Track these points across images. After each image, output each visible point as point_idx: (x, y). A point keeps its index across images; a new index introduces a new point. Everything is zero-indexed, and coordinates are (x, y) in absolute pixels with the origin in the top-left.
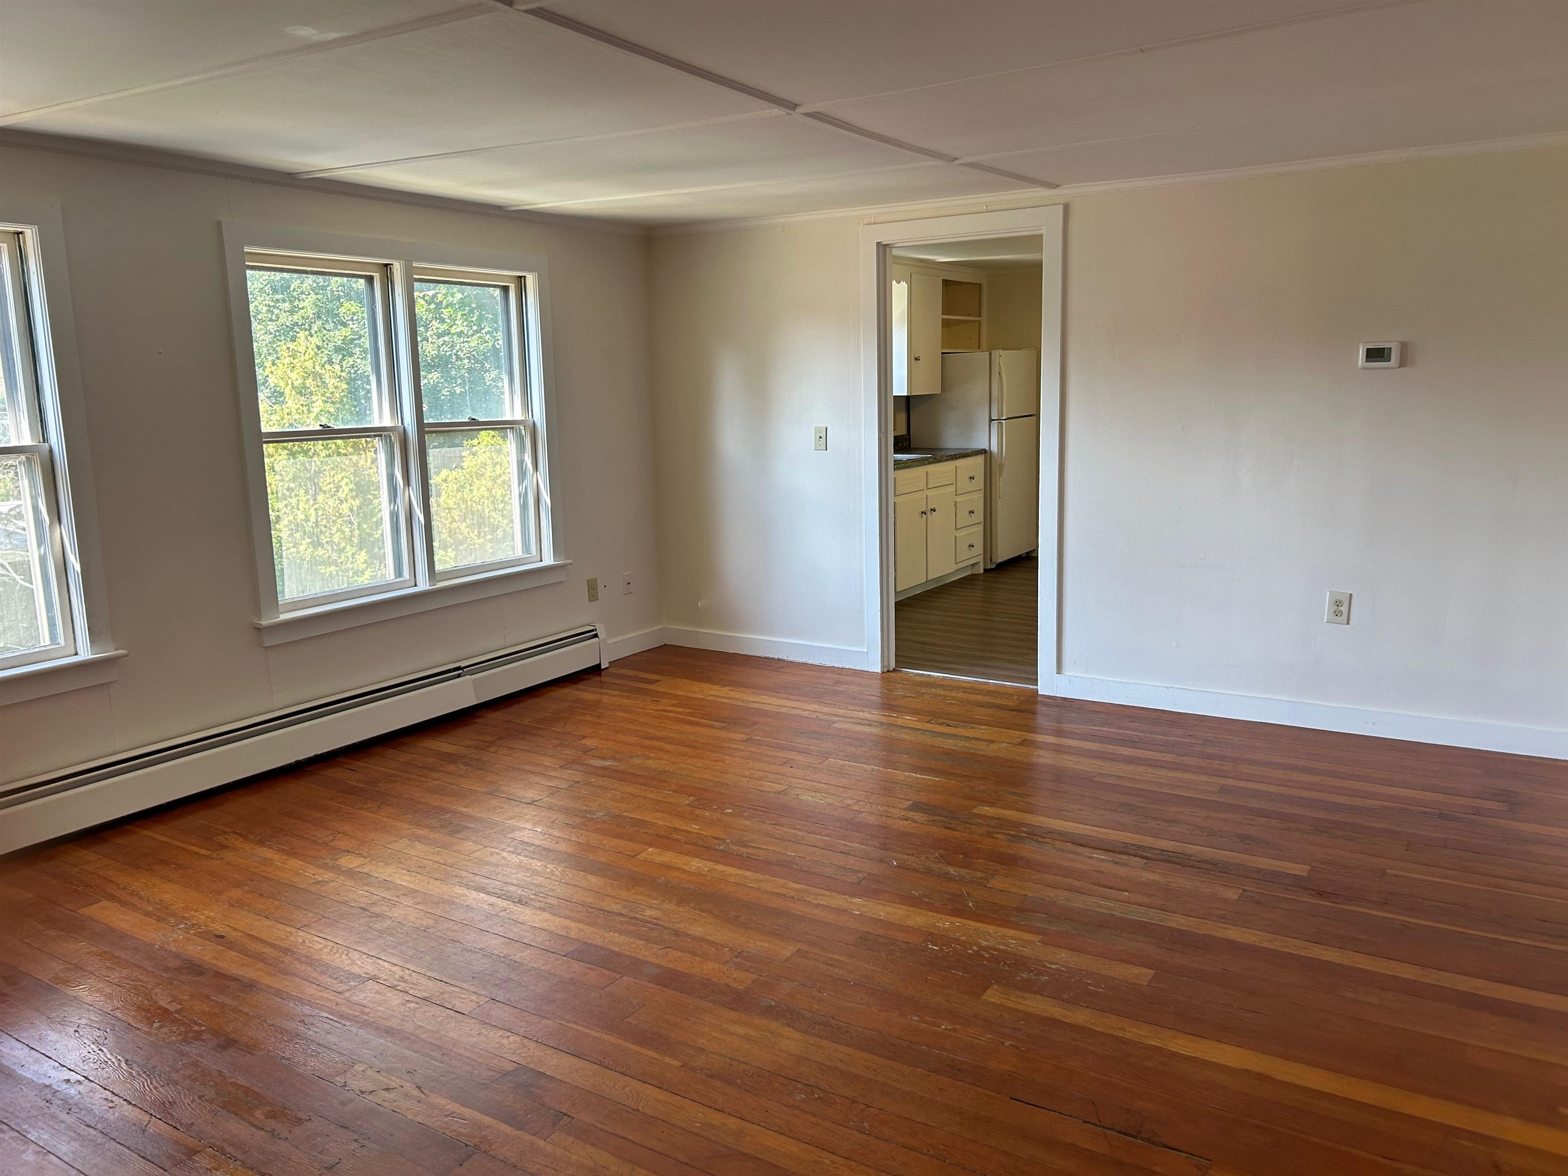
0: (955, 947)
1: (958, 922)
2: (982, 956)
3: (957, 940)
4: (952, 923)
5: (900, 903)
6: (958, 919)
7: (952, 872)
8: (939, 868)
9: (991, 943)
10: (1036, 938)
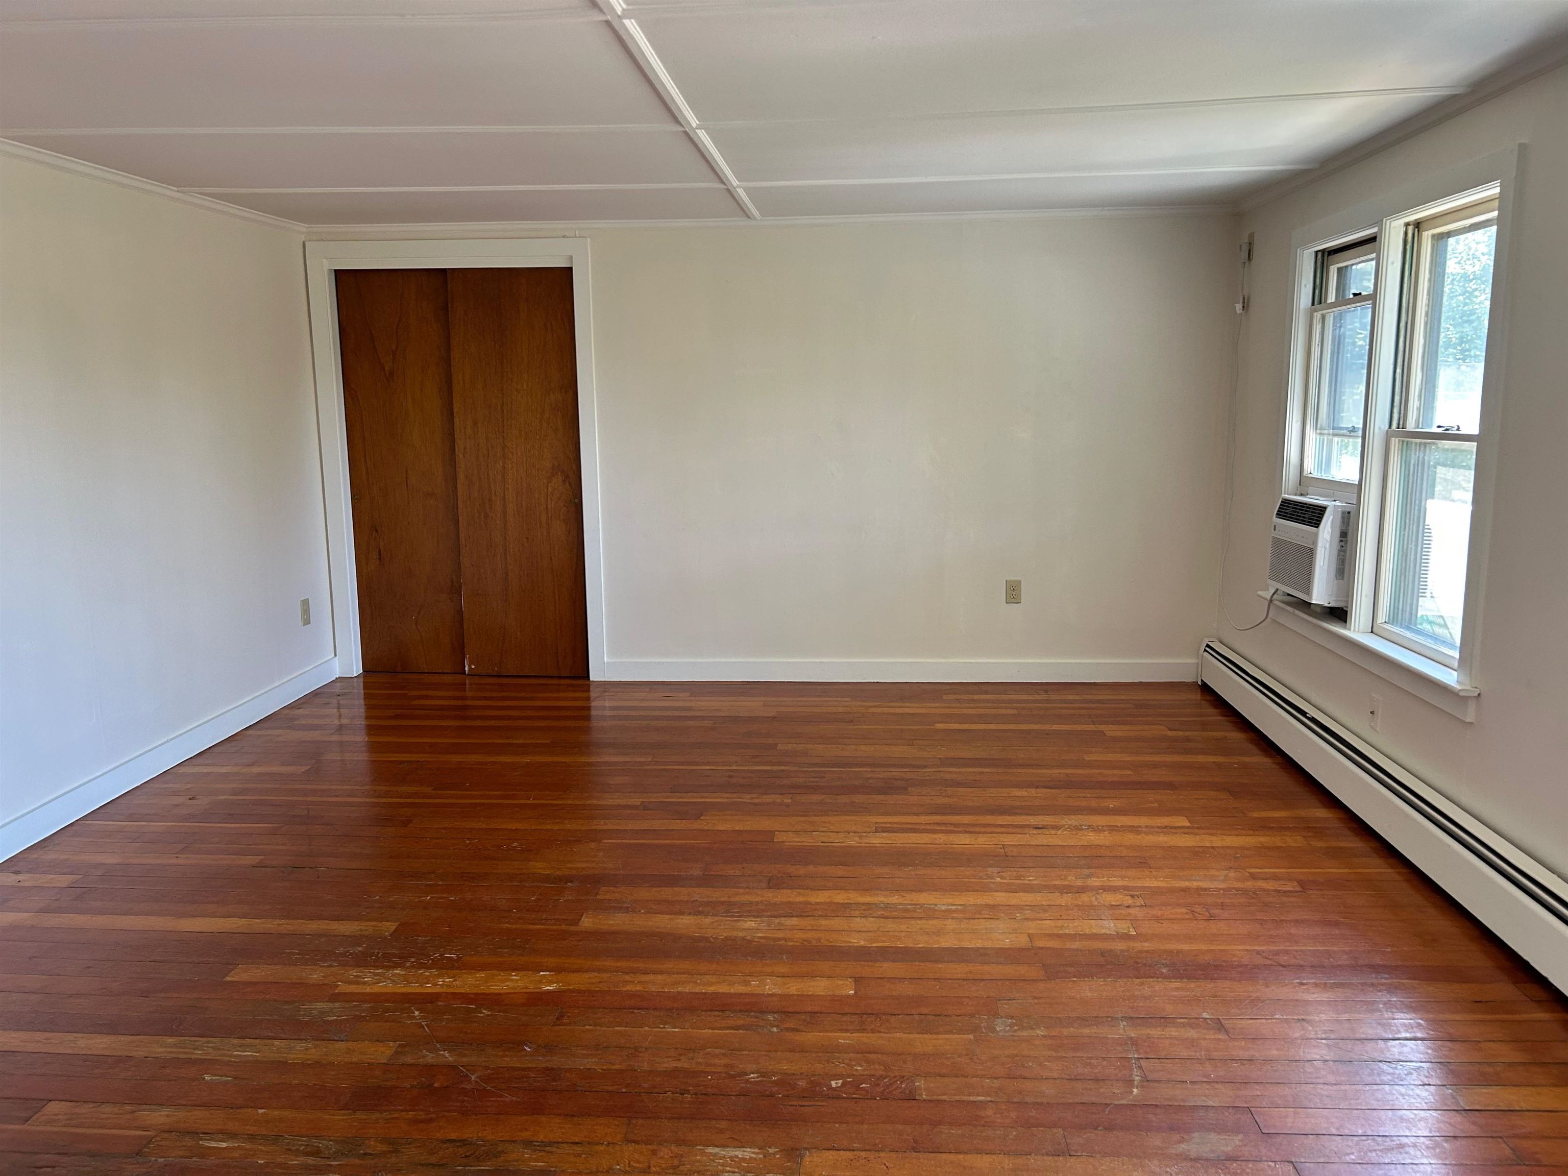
0: (428, 961)
1: (429, 988)
2: (400, 957)
3: (428, 968)
4: (436, 985)
5: (499, 994)
6: (430, 991)
7: (446, 1054)
8: (465, 1055)
9: (390, 973)
10: (343, 988)
